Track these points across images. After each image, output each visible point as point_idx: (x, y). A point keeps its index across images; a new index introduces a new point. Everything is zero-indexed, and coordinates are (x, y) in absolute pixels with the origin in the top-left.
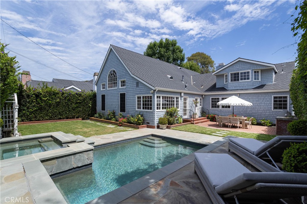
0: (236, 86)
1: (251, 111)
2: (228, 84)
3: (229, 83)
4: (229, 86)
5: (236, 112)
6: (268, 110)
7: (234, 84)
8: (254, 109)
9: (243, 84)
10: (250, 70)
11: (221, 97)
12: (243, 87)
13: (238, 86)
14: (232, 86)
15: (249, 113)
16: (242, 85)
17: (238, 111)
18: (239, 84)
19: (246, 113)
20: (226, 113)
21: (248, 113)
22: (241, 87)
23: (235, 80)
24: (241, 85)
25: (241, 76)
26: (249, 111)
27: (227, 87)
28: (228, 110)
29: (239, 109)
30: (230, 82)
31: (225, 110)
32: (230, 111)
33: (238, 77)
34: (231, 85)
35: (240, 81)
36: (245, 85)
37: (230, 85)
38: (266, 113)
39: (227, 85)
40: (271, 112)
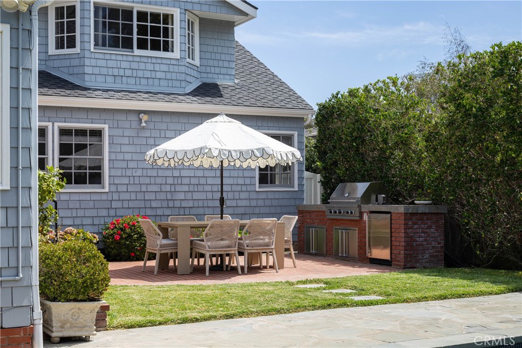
0: (122, 73)
1: (189, 196)
2: (80, 57)
3: (87, 54)
4: (88, 70)
5: (131, 204)
6: (244, 188)
7: (110, 64)
8: (200, 188)
9: (150, 67)
10: (178, 10)
11: (56, 124)
12: (150, 81)
13: (128, 73)
14: (104, 71)
15: (184, 204)
16: (148, 74)
17: (140, 196)
18: (134, 65)
19: (171, 204)
20: (81, 213)
21: (177, 204)
22: (144, 81)
23: (114, 43)
24: (140, 74)
25: (142, 30)
26: (182, 196)
27: (76, 71)
28: (94, 197)
29: (144, 188)
30: (92, 50)
31: (76, 197)
32: (104, 197)
33: (128, 29)
34: (100, 63)
35: (137, 52)
36: (159, 75)
37: (93, 62)
38: (240, 203)
39: (76, 62)
40: (253, 196)
